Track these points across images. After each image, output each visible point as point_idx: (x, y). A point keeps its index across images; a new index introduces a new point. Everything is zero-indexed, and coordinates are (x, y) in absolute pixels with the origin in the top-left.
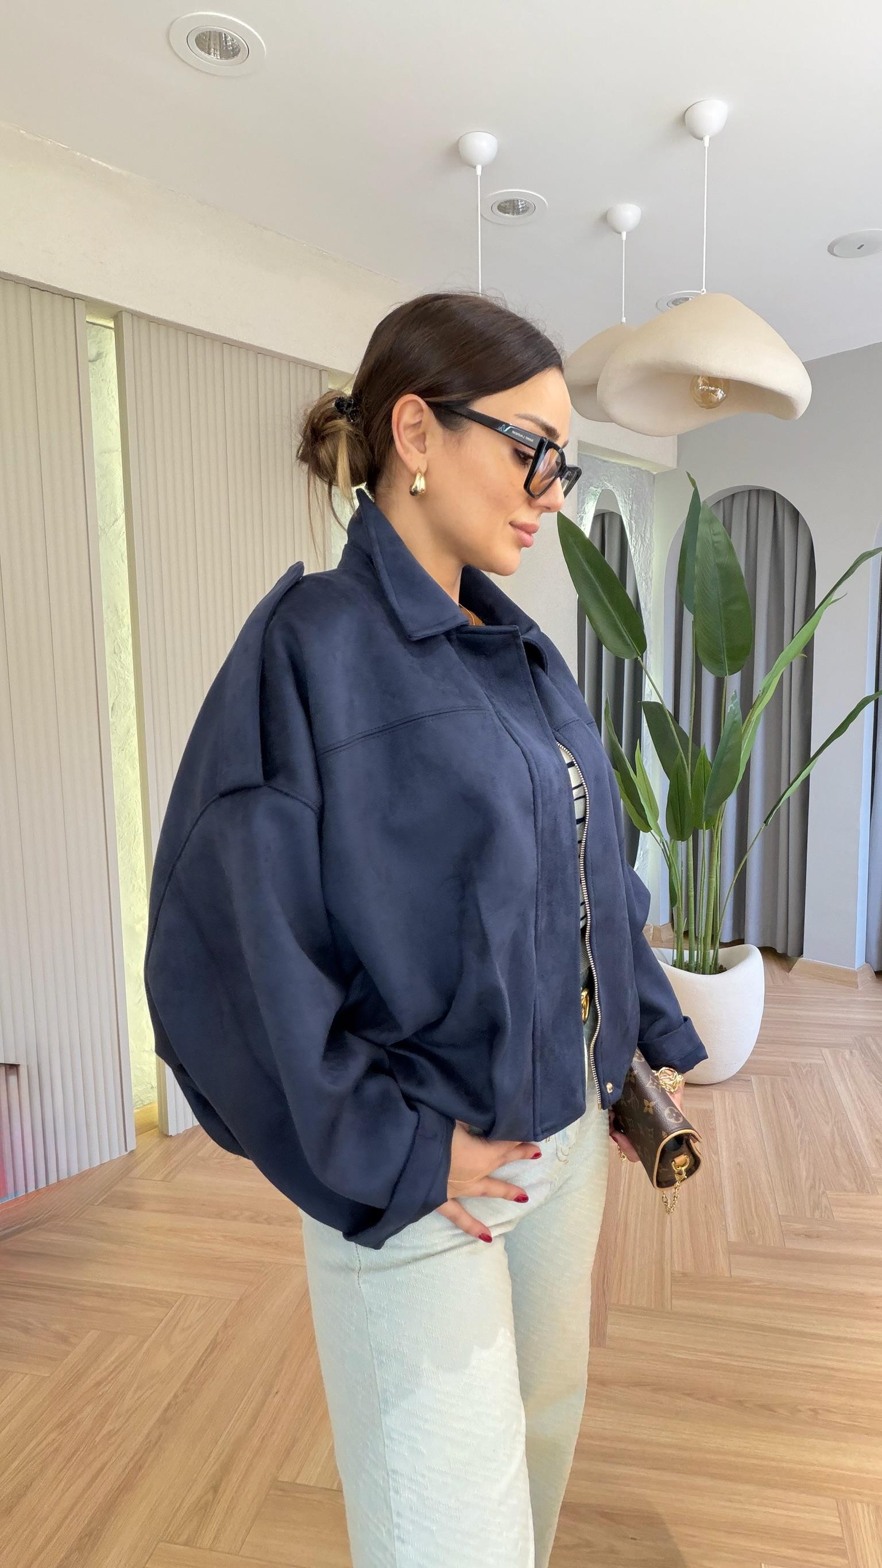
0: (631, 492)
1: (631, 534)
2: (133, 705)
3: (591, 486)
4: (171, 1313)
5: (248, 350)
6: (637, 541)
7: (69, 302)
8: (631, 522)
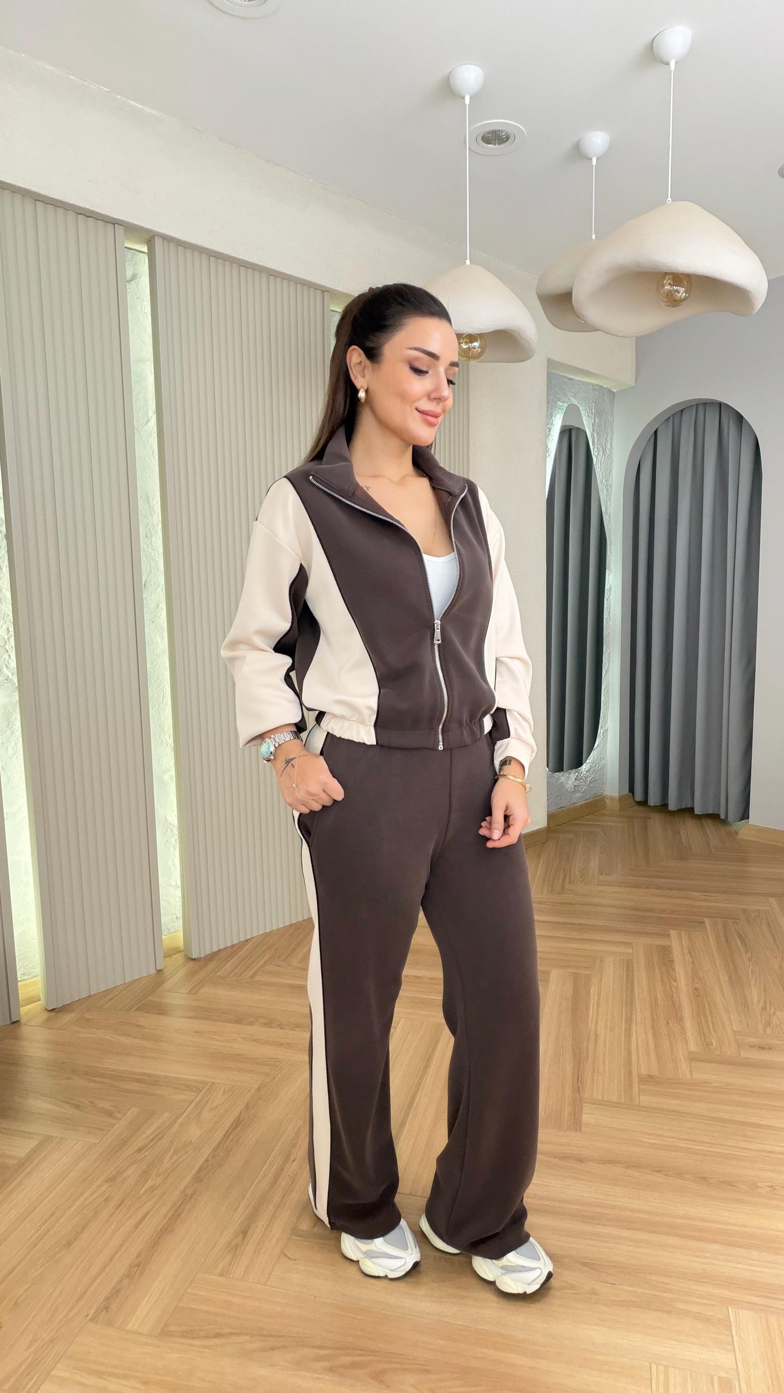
0: (593, 407)
1: (593, 445)
2: (162, 582)
3: (559, 401)
4: (200, 1096)
5: (261, 272)
6: (599, 452)
7: (110, 227)
8: (593, 434)
